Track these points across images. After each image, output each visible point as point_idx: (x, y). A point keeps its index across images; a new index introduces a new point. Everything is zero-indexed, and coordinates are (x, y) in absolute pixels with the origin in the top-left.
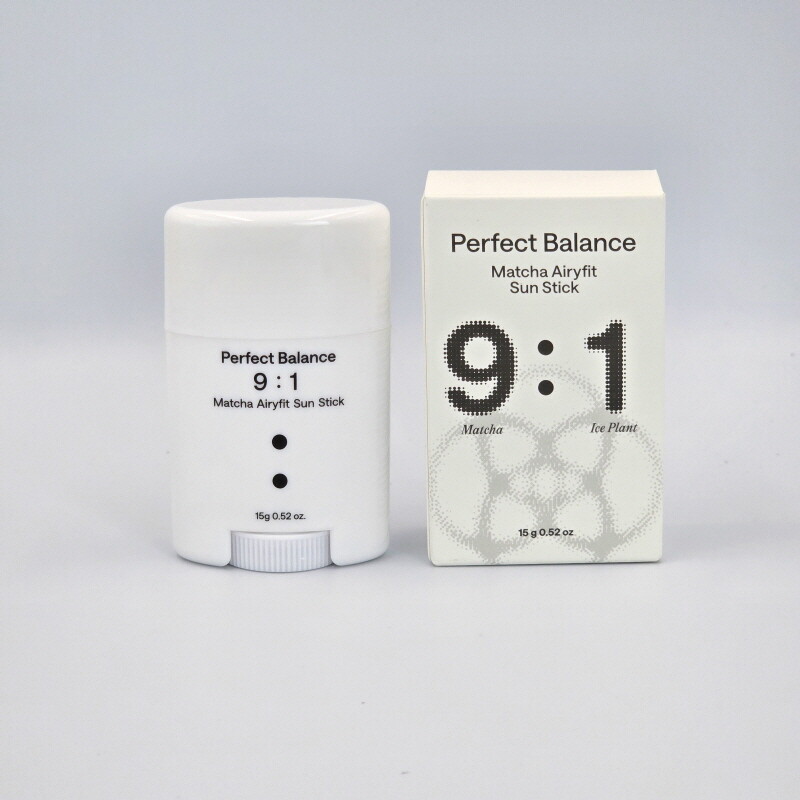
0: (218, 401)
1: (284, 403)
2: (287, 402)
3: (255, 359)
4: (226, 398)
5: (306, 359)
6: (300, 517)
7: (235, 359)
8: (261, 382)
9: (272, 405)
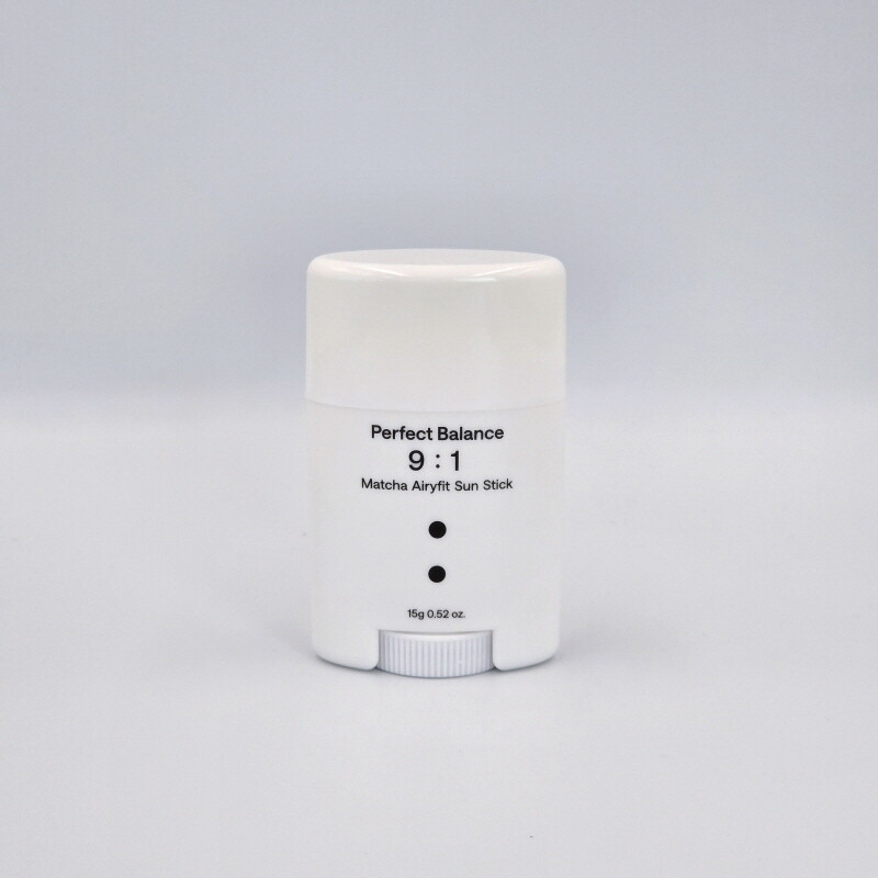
0: (367, 482)
1: (443, 485)
2: (447, 484)
3: (411, 435)
4: (377, 479)
5: (470, 436)
6: (459, 615)
7: (387, 434)
8: (417, 461)
9: (429, 488)
